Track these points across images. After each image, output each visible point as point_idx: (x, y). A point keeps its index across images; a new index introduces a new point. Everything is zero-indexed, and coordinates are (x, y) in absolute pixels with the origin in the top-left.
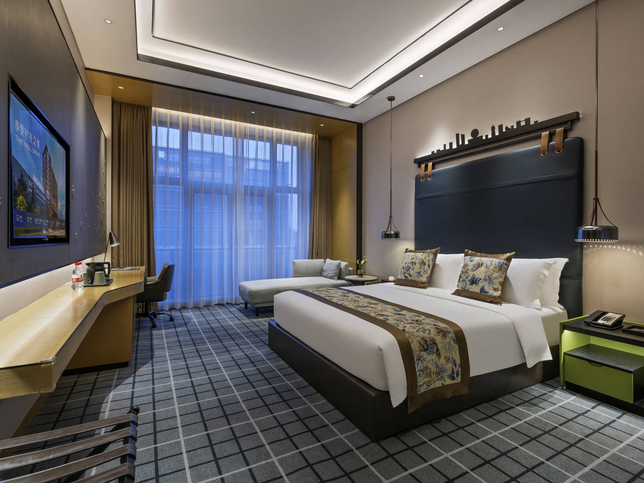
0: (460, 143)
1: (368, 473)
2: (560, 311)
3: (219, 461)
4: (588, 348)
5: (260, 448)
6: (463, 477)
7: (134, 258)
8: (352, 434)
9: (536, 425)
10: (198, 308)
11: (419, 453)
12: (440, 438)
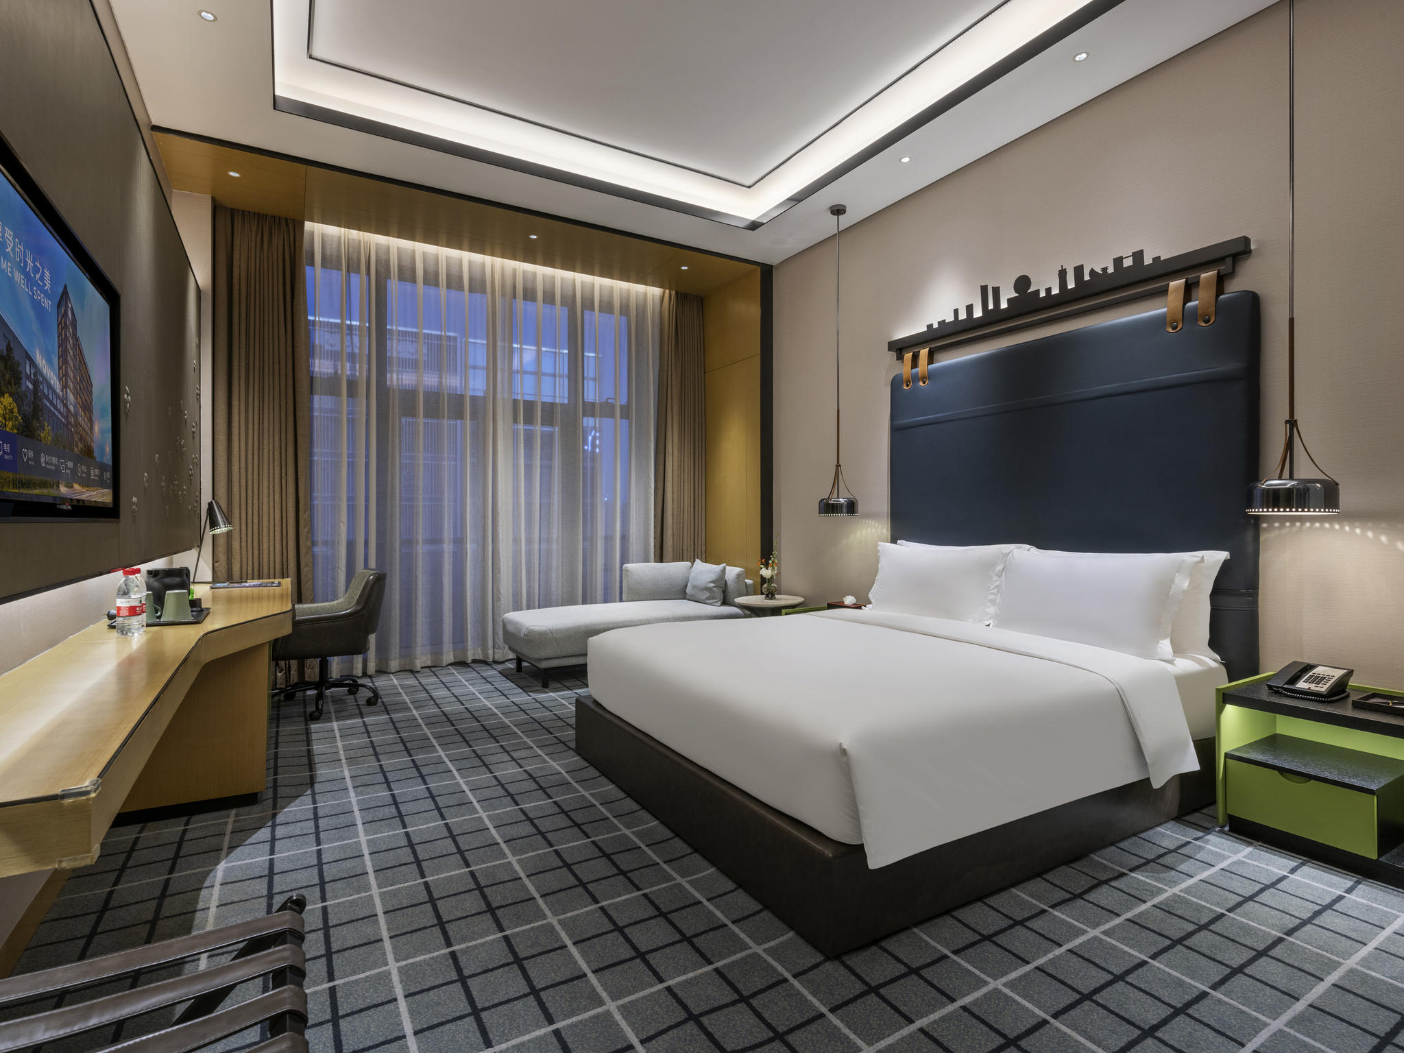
0: (991, 307)
1: (826, 1031)
2: (1214, 664)
3: (484, 1015)
4: (1273, 742)
5: (575, 982)
6: (1037, 1034)
7: (266, 559)
8: (782, 943)
9: (1179, 913)
10: (412, 671)
11: (935, 982)
12: (976, 947)
